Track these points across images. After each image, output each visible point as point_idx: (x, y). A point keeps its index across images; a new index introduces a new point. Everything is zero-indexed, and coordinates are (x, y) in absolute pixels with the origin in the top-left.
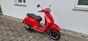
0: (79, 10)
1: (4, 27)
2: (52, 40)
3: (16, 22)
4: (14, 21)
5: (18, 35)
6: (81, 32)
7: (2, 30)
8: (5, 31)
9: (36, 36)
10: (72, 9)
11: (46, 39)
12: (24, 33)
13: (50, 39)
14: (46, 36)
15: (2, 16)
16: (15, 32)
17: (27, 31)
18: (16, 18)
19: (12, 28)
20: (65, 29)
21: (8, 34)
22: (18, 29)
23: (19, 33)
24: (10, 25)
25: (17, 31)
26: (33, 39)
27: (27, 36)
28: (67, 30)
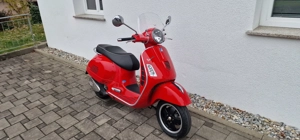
0: (269, 36)
1: (39, 84)
2: (163, 136)
3: (76, 69)
4: (71, 68)
5: (69, 110)
6: (280, 121)
7: (31, 91)
8: (38, 96)
9: (116, 118)
10: (244, 32)
11: (146, 130)
12: (85, 107)
13: (158, 132)
14: (150, 121)
15: (44, 51)
16: (65, 100)
17: (97, 100)
18: (79, 58)
19: (60, 88)
21: (44, 105)
22: (75, 92)
23: (73, 106)
24: (56, 78)
25: (69, 98)
26: (107, 126)
27: (93, 117)
28: (232, 106)
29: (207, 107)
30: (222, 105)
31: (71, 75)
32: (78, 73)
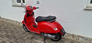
3: (14, 26)
4: (12, 25)
12: (22, 41)
16: (13, 39)
18: (15, 21)
19: (10, 34)
20: (74, 34)
21: (4, 42)
22: (16, 35)
23: (17, 41)
24: (7, 30)
25: (15, 37)
28: (77, 35)
29: (69, 36)
30: (74, 35)
31: (13, 28)
32: (16, 27)
